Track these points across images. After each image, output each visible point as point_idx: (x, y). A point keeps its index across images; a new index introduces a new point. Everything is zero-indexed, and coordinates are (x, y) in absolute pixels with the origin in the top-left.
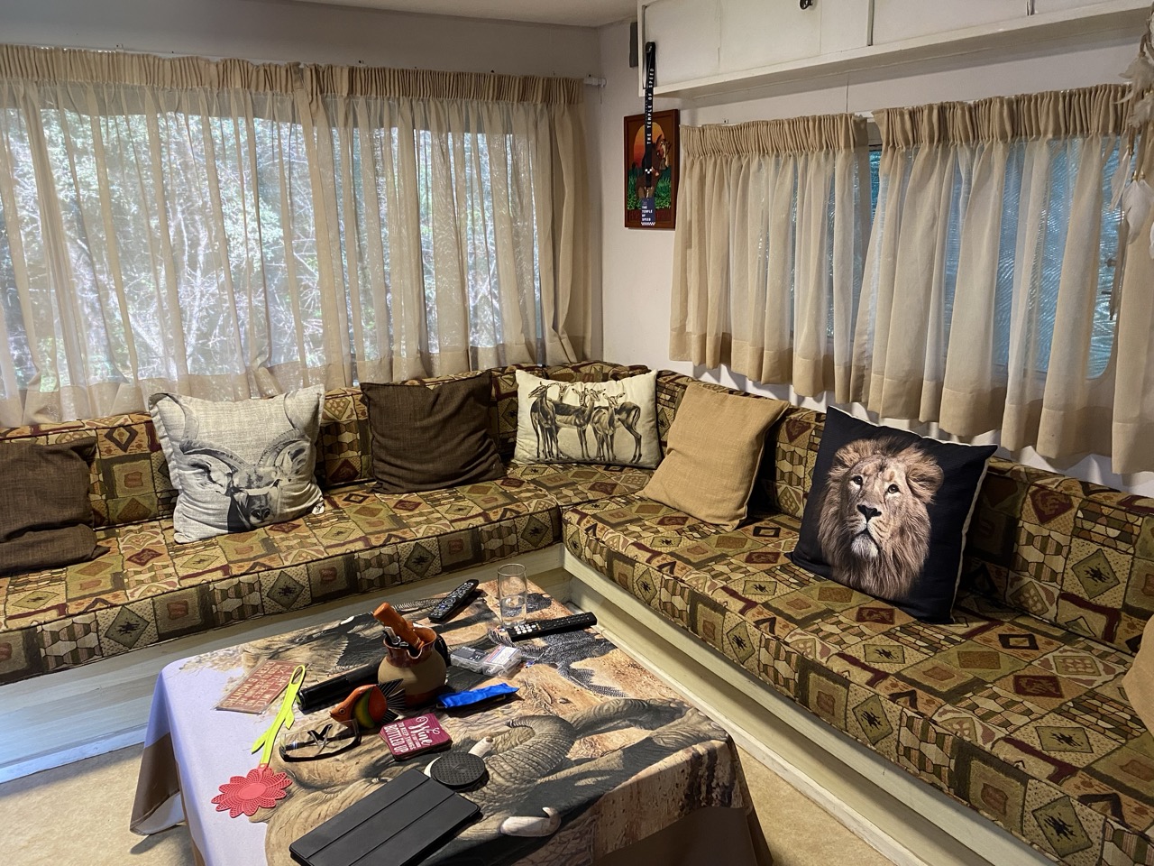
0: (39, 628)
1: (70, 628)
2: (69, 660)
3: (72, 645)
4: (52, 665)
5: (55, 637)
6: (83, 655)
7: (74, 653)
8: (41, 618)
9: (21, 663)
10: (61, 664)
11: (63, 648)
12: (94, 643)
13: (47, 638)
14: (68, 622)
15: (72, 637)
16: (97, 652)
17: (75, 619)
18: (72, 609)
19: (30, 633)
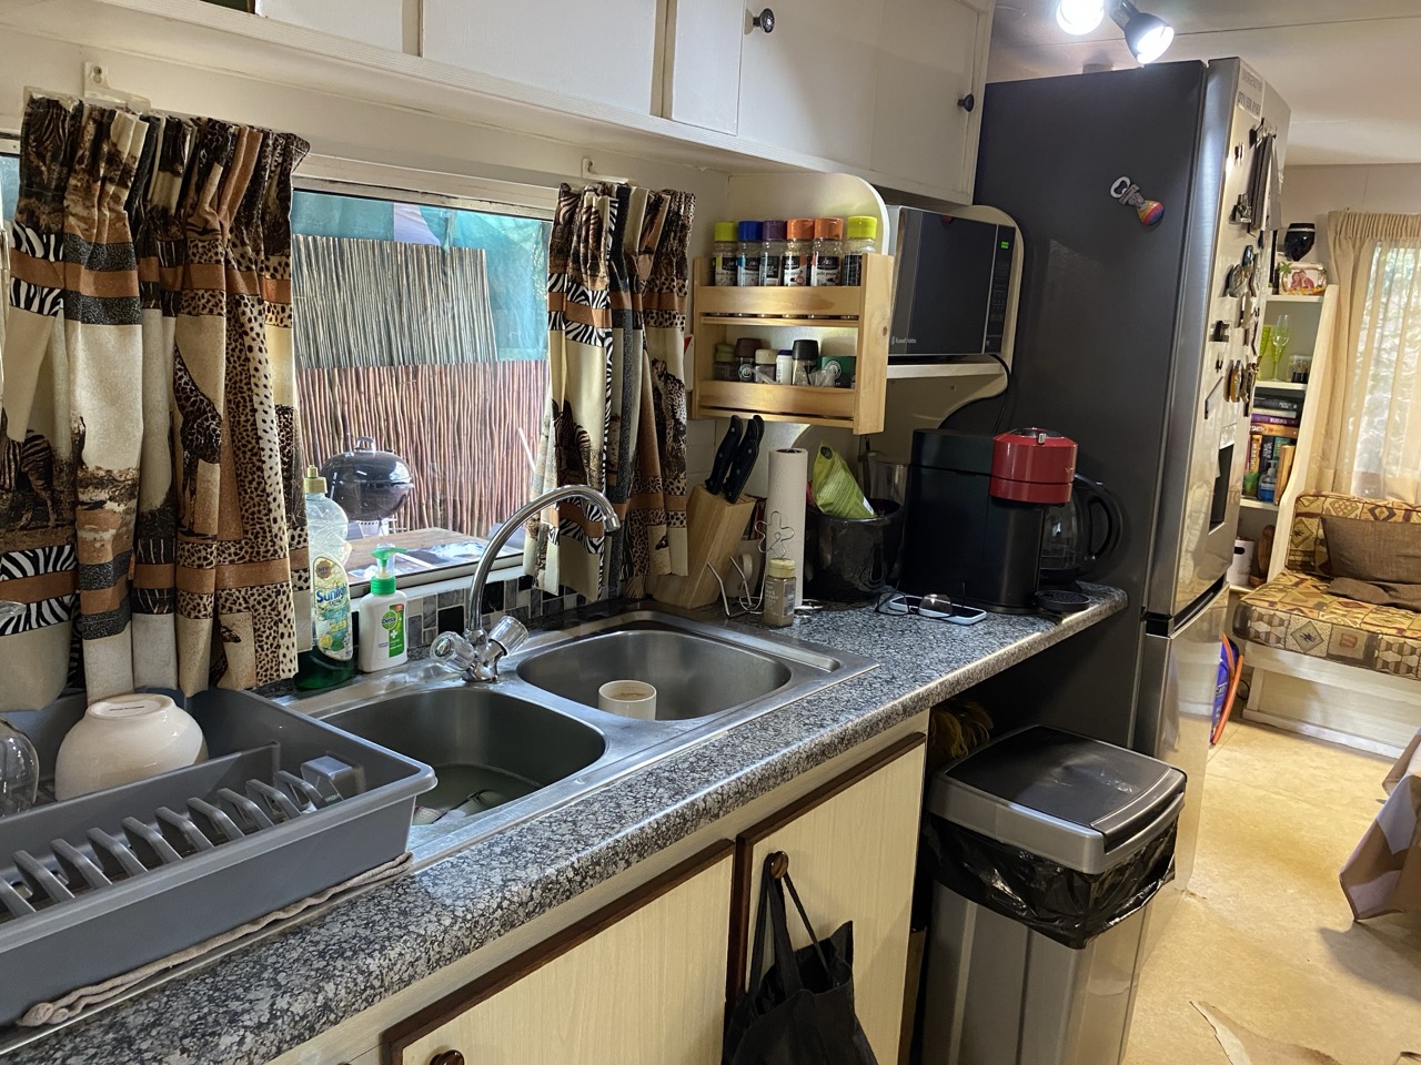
0: (1380, 636)
1: (1402, 646)
2: (1392, 667)
3: (1398, 658)
4: (1379, 665)
5: (1389, 647)
6: (1403, 669)
7: (1398, 664)
8: (1385, 630)
9: (1360, 655)
10: (1385, 668)
11: (1391, 657)
12: (1414, 664)
13: (1383, 645)
14: (1402, 640)
15: (1400, 652)
16: (1414, 671)
17: (1407, 640)
18: (1408, 634)
19: (1373, 636)
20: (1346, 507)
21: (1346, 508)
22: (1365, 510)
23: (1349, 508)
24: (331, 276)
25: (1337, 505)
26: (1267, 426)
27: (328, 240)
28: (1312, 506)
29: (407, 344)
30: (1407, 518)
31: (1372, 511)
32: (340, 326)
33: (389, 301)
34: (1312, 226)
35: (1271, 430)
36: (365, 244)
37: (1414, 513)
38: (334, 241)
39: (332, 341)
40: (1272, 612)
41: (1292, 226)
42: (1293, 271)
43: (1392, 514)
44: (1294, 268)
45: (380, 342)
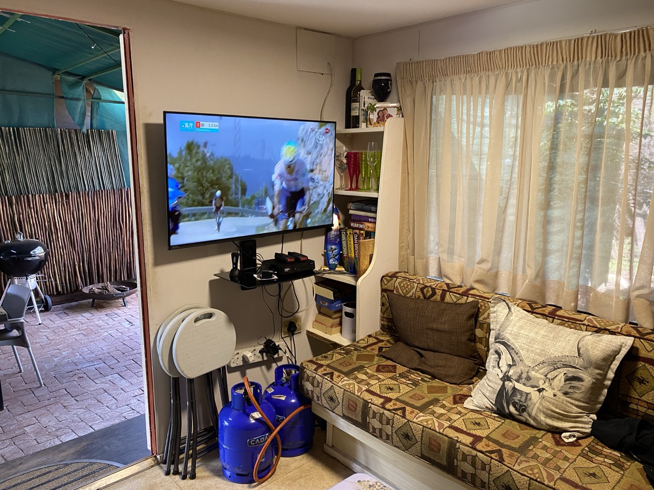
0: (370, 405)
1: (381, 415)
2: (378, 432)
3: (380, 425)
4: (371, 430)
6: (384, 435)
9: (359, 418)
10: (374, 432)
11: (376, 424)
12: (390, 433)
14: (382, 411)
16: (390, 438)
17: (385, 411)
18: (389, 405)
19: (366, 404)
20: (408, 285)
21: (407, 287)
22: (418, 290)
23: (409, 287)
24: (13, 149)
25: (402, 285)
26: (367, 224)
27: (9, 129)
28: (388, 285)
29: (66, 181)
30: (443, 296)
31: (422, 290)
32: (20, 174)
33: (52, 159)
34: (389, 75)
35: (368, 227)
36: (35, 130)
37: (448, 293)
38: (13, 129)
39: (16, 182)
40: (314, 375)
41: (376, 75)
42: (378, 110)
43: (434, 293)
44: (377, 107)
45: (48, 181)
